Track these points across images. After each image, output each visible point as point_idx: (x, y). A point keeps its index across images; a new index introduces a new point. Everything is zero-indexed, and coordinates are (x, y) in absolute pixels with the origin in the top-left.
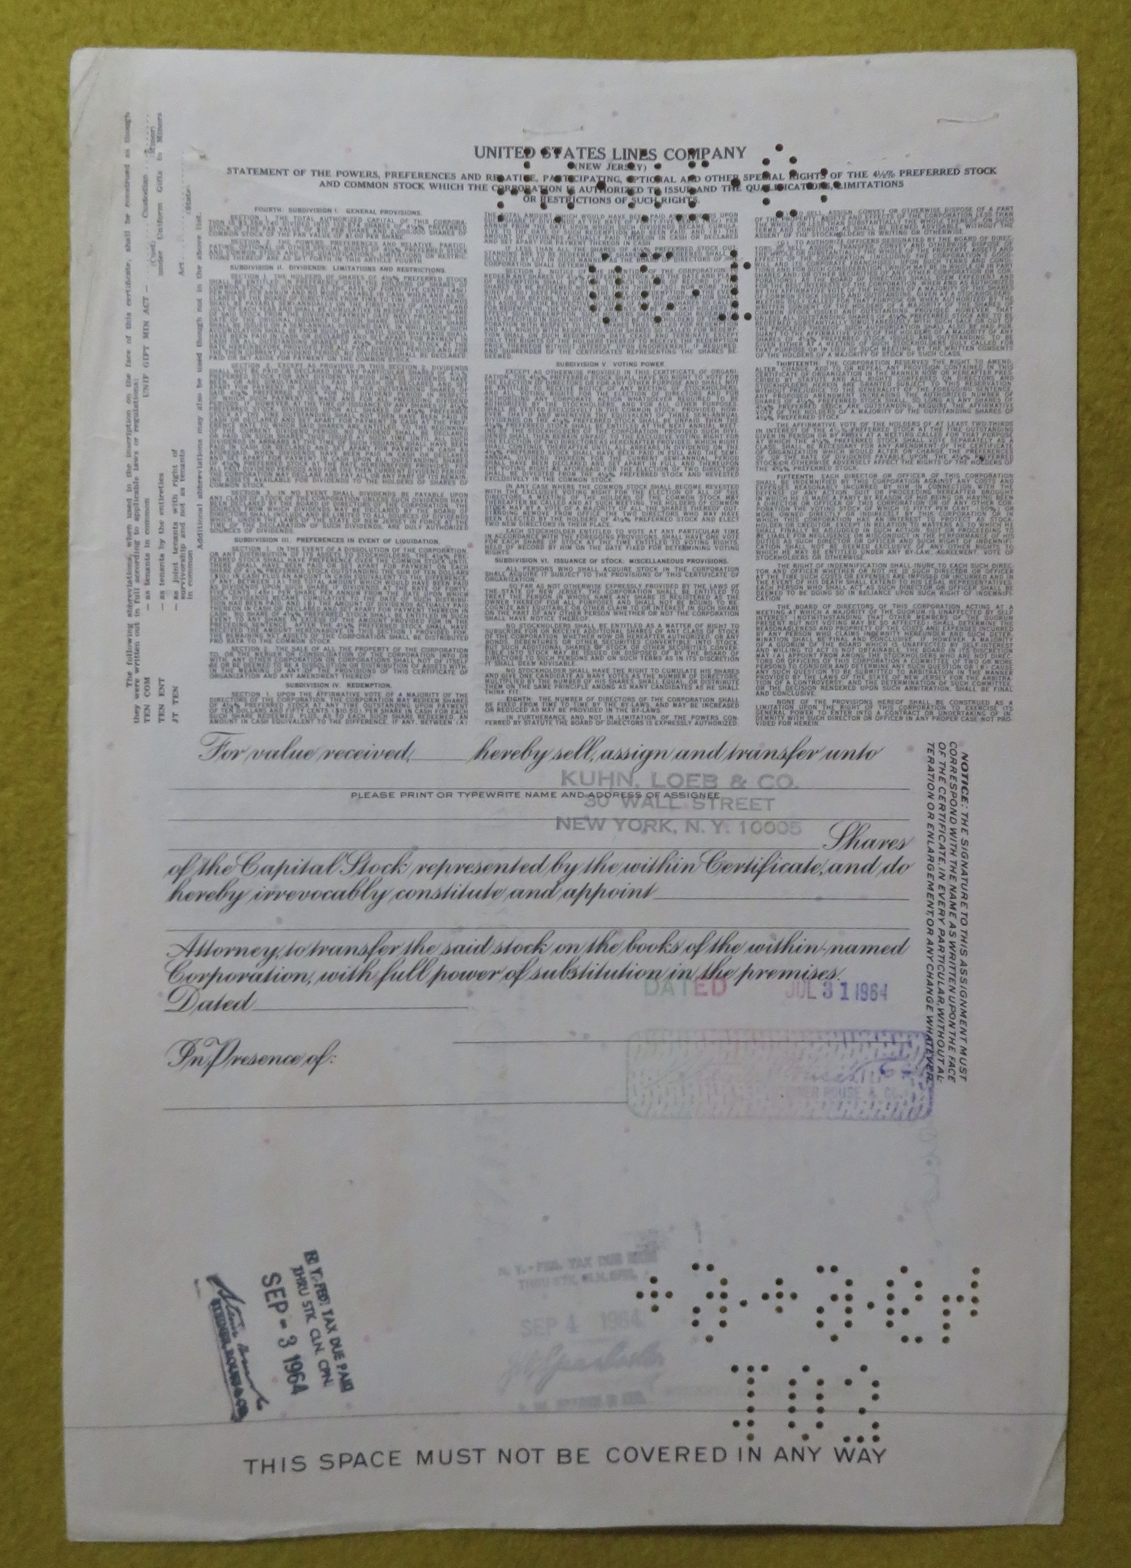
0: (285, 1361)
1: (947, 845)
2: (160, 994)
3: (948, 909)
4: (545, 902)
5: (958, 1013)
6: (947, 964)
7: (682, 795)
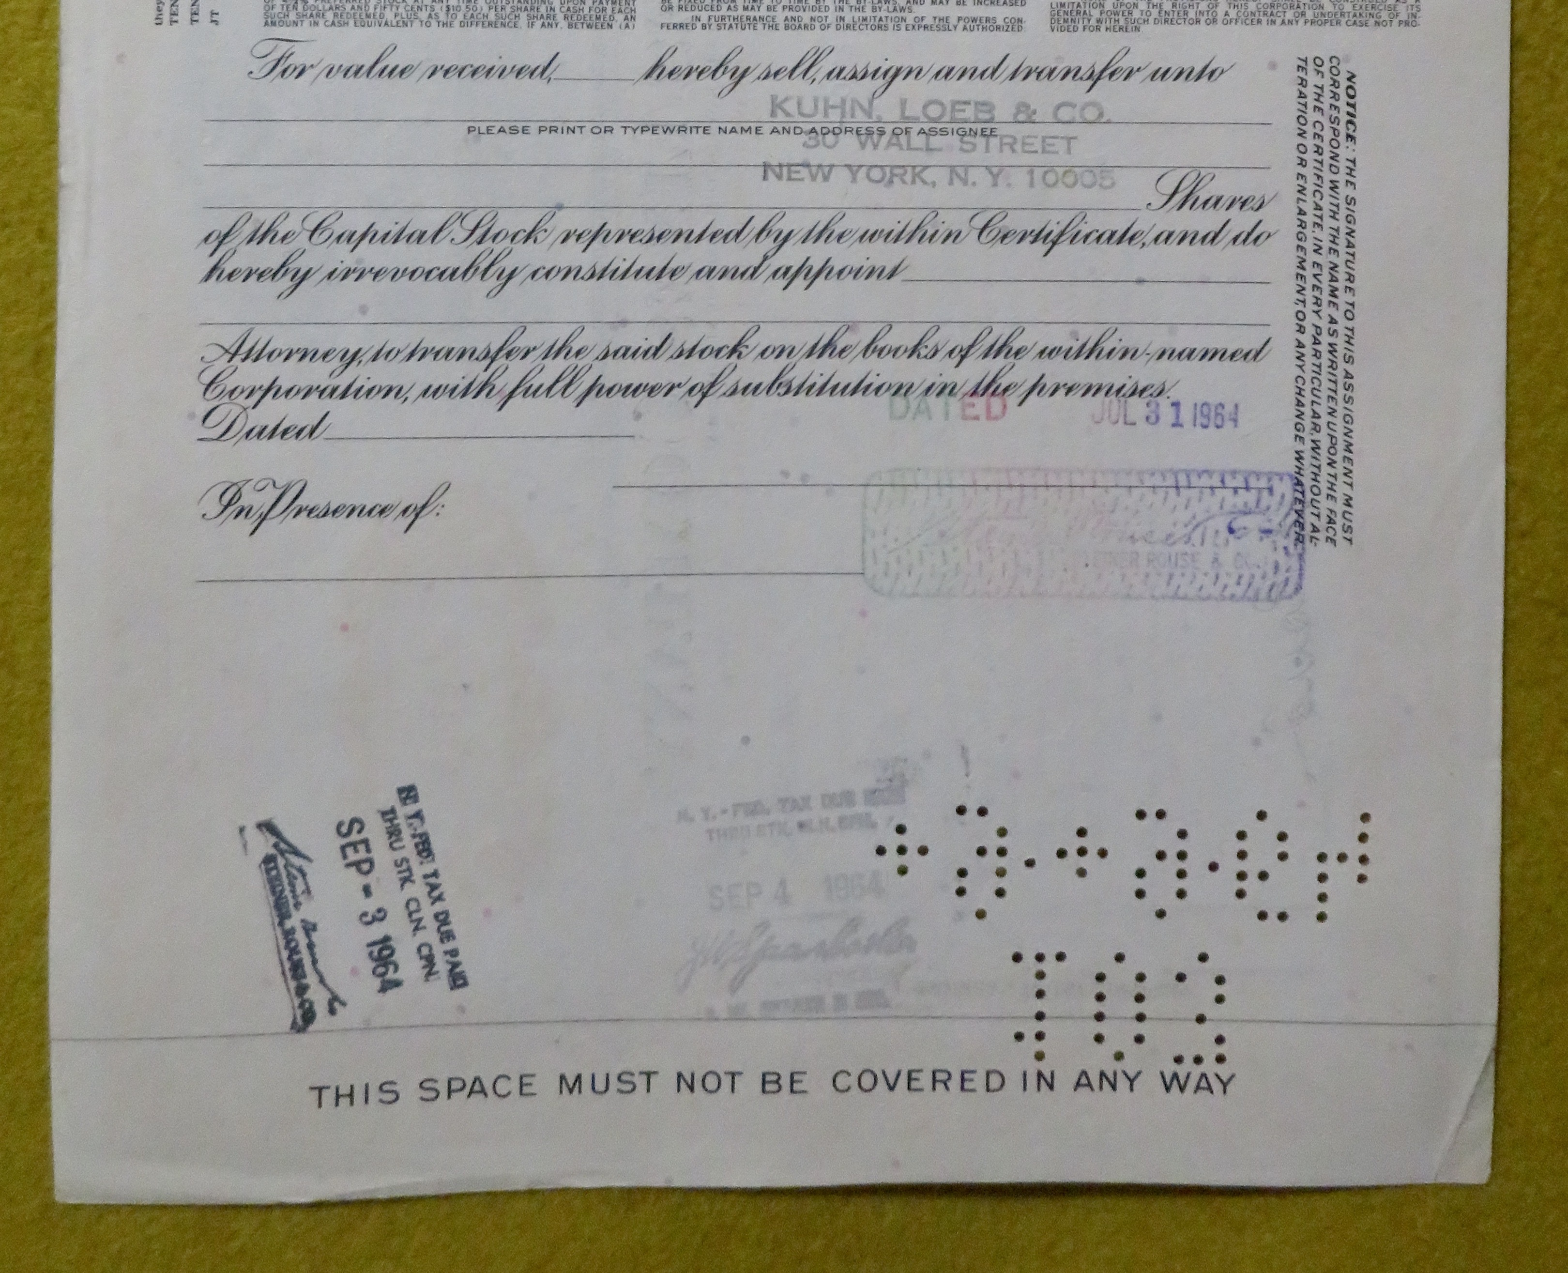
0: (369, 945)
1: (1325, 204)
2: (192, 416)
3: (1325, 297)
4: (746, 284)
5: (1341, 446)
6: (1324, 376)
7: (943, 132)
